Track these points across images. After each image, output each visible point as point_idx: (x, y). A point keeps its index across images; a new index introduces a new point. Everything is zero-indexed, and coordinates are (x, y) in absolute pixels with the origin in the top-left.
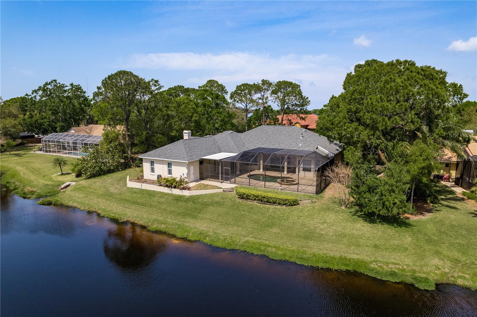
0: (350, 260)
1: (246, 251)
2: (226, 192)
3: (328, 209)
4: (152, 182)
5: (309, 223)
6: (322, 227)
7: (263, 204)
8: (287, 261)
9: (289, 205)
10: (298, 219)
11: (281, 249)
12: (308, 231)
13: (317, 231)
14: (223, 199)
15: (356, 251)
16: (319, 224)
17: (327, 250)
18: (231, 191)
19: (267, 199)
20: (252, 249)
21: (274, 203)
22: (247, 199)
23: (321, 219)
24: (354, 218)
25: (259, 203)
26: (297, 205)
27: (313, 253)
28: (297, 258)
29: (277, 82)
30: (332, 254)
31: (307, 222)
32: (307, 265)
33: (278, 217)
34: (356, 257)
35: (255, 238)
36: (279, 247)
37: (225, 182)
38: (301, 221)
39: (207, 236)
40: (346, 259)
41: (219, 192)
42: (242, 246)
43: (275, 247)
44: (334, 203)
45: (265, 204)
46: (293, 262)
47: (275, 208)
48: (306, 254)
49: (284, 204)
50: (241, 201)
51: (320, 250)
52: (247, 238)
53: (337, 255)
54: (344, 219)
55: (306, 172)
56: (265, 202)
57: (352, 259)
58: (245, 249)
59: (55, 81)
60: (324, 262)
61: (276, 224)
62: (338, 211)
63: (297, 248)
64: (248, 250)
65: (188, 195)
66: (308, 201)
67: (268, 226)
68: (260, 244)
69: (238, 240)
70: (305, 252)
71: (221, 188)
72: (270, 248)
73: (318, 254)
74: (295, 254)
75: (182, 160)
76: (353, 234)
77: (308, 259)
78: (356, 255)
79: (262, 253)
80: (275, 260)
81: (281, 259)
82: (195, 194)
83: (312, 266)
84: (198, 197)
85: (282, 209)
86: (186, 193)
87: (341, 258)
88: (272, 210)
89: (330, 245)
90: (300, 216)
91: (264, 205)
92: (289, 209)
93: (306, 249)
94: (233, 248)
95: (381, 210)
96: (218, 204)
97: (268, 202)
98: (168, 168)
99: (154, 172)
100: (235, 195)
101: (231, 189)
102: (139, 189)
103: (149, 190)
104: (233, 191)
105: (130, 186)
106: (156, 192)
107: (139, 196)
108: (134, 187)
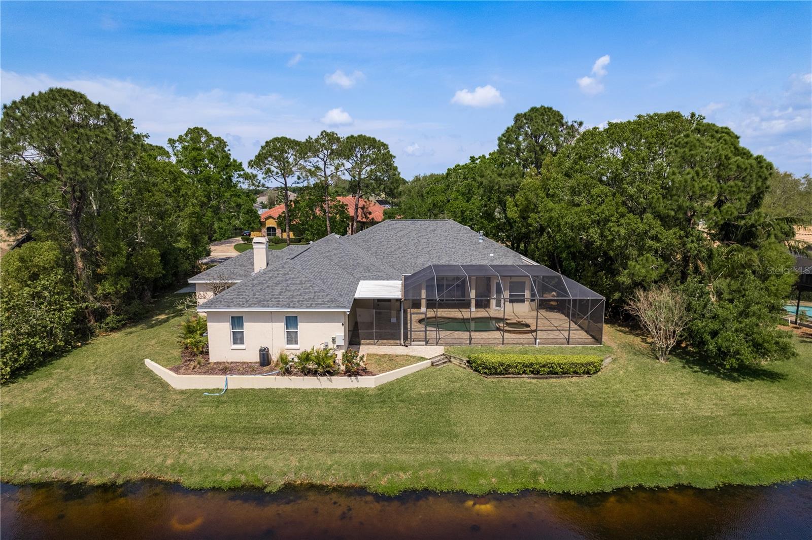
3: (649, 368)
4: (246, 369)
9: (594, 373)
18: (446, 362)
26: (600, 370)
37: (413, 343)
41: (426, 367)
44: (638, 355)
45: (547, 378)
47: (571, 382)
52: (615, 458)
55: (515, 305)
62: (666, 370)
65: (373, 387)
66: (609, 358)
71: (422, 359)
82: (385, 381)
86: (368, 382)
98: (287, 328)
99: (242, 343)
100: (465, 368)
101: (442, 357)
102: (221, 390)
103: (252, 389)
104: (450, 361)
105: (184, 388)
106: (280, 392)
107: (245, 409)
108: (201, 388)
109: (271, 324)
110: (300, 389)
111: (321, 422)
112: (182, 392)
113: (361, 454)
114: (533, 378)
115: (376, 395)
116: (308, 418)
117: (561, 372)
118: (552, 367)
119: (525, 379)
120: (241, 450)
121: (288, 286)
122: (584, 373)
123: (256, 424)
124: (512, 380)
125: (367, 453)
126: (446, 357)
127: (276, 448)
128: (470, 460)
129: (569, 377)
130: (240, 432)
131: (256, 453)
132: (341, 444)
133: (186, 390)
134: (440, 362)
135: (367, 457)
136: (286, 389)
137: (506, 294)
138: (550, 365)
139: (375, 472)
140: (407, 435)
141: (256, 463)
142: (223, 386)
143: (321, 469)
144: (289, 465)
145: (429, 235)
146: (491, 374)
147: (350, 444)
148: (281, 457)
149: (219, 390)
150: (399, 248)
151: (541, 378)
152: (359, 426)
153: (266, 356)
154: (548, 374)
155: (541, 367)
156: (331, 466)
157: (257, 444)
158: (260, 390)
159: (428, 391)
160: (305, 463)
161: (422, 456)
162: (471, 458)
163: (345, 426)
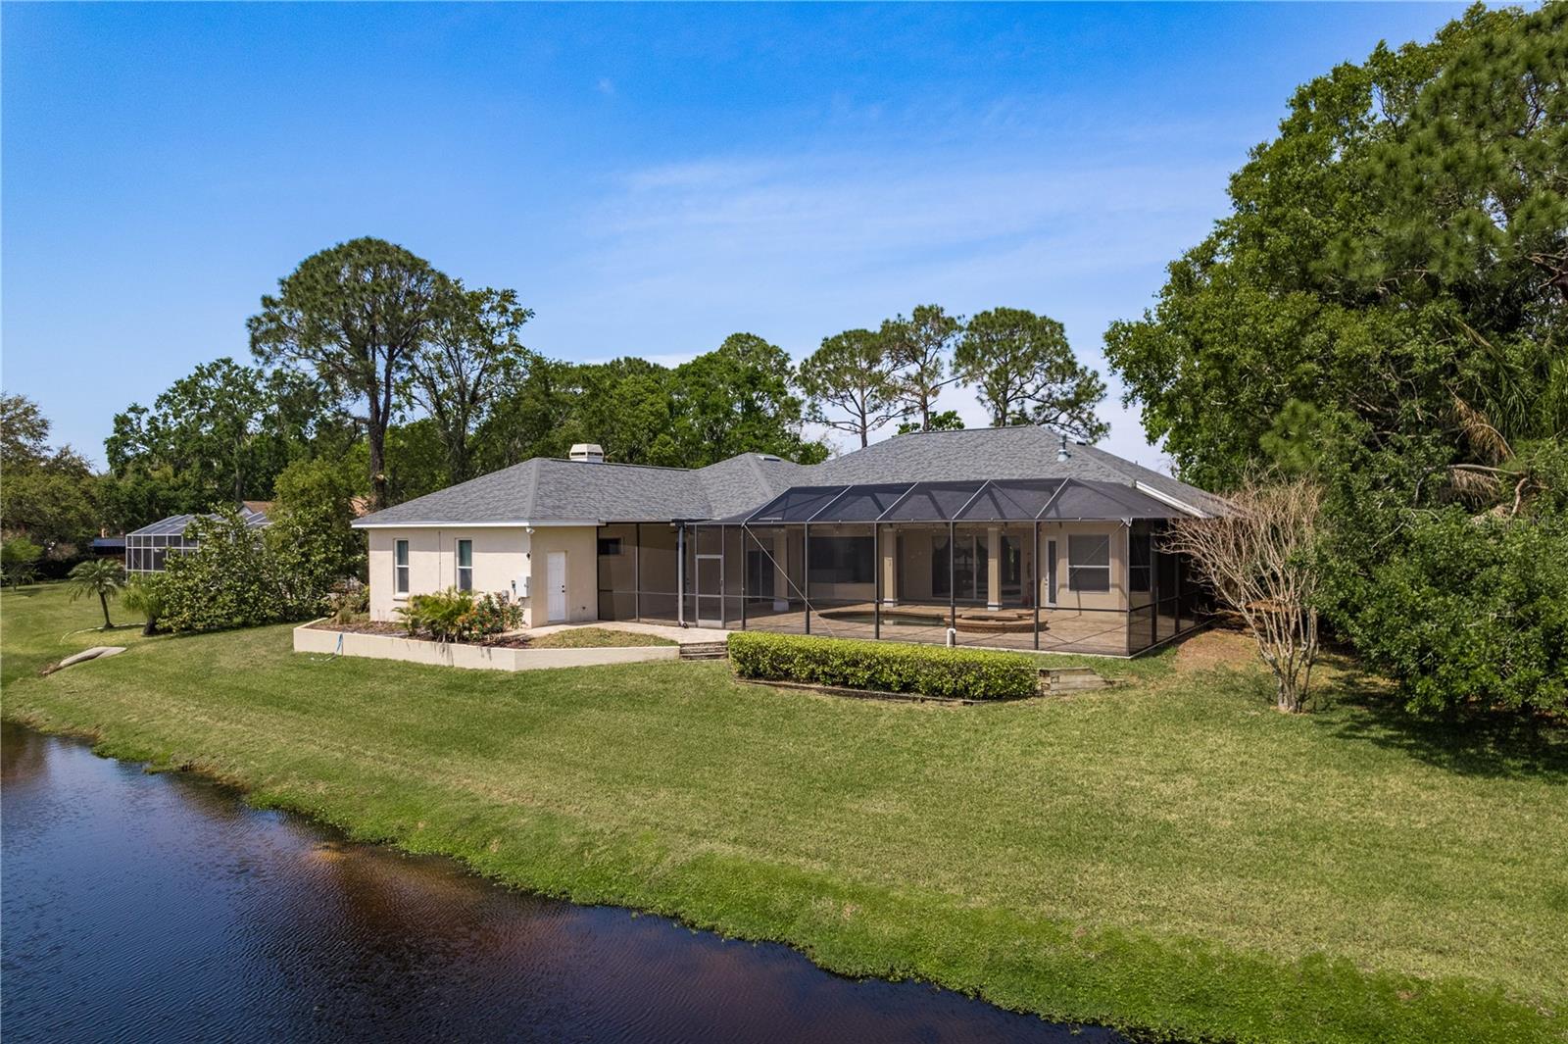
0: (1385, 989)
1: (676, 917)
2: (691, 658)
3: (1201, 716)
5: (1089, 774)
6: (1168, 791)
7: (848, 695)
8: (926, 982)
9: (985, 697)
10: (1024, 753)
11: (893, 905)
12: (1080, 810)
13: (1135, 810)
14: (664, 682)
15: (1426, 931)
16: (1147, 778)
17: (1203, 917)
18: (717, 657)
19: (869, 668)
20: (717, 909)
21: (906, 687)
22: (780, 678)
23: (1157, 755)
24: (1353, 751)
25: (831, 693)
26: (1025, 697)
27: (1109, 935)
28: (993, 967)
29: (976, 317)
30: (1241, 943)
31: (1078, 767)
32: (1058, 1015)
33: (916, 748)
34: (1433, 969)
35: (752, 845)
36: (883, 894)
37: (700, 622)
38: (1039, 763)
39: (499, 831)
40: (1357, 982)
41: (661, 657)
42: (667, 887)
43: (856, 896)
44: (1232, 693)
46: (961, 992)
47: (910, 711)
48: (1055, 939)
49: (955, 694)
50: (744, 686)
51: (1159, 914)
52: (704, 846)
53: (1289, 952)
54: (1295, 755)
56: (859, 686)
57: (1406, 987)
58: (677, 904)
59: (227, 362)
60: (1190, 1000)
61: (897, 778)
62: (1253, 723)
63: (1003, 901)
64: (692, 911)
66: (1088, 678)
67: (848, 786)
68: (772, 879)
69: (652, 856)
70: (1048, 928)
71: (673, 644)
72: (828, 903)
73: (1145, 940)
74: (982, 938)
75: (510, 519)
76: (1374, 827)
77: (1070, 977)
78: (1428, 959)
79: (771, 934)
80: (843, 976)
81: (882, 972)
82: (544, 666)
83: (1096, 1023)
84: (552, 675)
85: (946, 714)
86: (504, 661)
87: (1311, 972)
88: (893, 721)
89: (1226, 887)
90: (1042, 743)
91: (857, 702)
92: (980, 713)
93: (1063, 911)
94: (612, 899)
95: (1535, 682)
96: (633, 699)
97: (875, 685)
98: (461, 564)
101: (719, 646)
102: (334, 656)
103: (366, 658)
106: (390, 665)
110: (419, 664)
112: (294, 654)
115: (497, 682)
133: (301, 653)
134: (700, 654)
136: (404, 661)
158: (375, 659)
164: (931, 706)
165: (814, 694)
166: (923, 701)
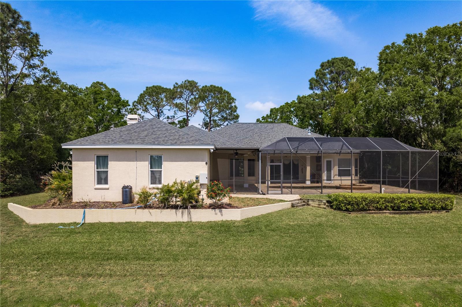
2: (298, 207)
18: (304, 205)
65: (239, 219)
71: (282, 201)
86: (233, 214)
98: (151, 168)
99: (106, 183)
100: (325, 208)
101: (300, 201)
102: (78, 224)
103: (110, 223)
104: (308, 205)
105: (38, 222)
106: (140, 225)
107: (98, 238)
108: (56, 222)
109: (135, 162)
110: (161, 223)
111: (184, 248)
112: (35, 226)
113: (235, 279)
114: (395, 213)
115: (243, 226)
116: (169, 245)
117: (421, 207)
118: (412, 202)
119: (387, 214)
120: (84, 276)
121: (154, 131)
122: (443, 209)
123: (108, 250)
124: (375, 215)
125: (243, 278)
126: (304, 202)
127: (128, 274)
128: (373, 282)
129: (428, 212)
130: (88, 258)
131: (101, 280)
132: (209, 269)
133: (40, 224)
134: (299, 205)
135: (244, 282)
136: (147, 222)
137: (335, 170)
138: (410, 200)
139: (257, 299)
140: (287, 259)
141: (98, 291)
142: (80, 220)
143: (185, 297)
144: (141, 293)
145: (269, 131)
146: (353, 211)
147: (221, 268)
148: (134, 283)
149: (75, 224)
150: (246, 138)
151: (402, 214)
152: (228, 251)
153: (128, 193)
154: (408, 210)
155: (402, 202)
156: (198, 292)
157: (105, 270)
158: (119, 223)
159: (296, 223)
160: (164, 290)
161: (312, 280)
162: (374, 281)
163: (212, 251)
164: (434, 214)
165: (388, 214)
166: (431, 212)
